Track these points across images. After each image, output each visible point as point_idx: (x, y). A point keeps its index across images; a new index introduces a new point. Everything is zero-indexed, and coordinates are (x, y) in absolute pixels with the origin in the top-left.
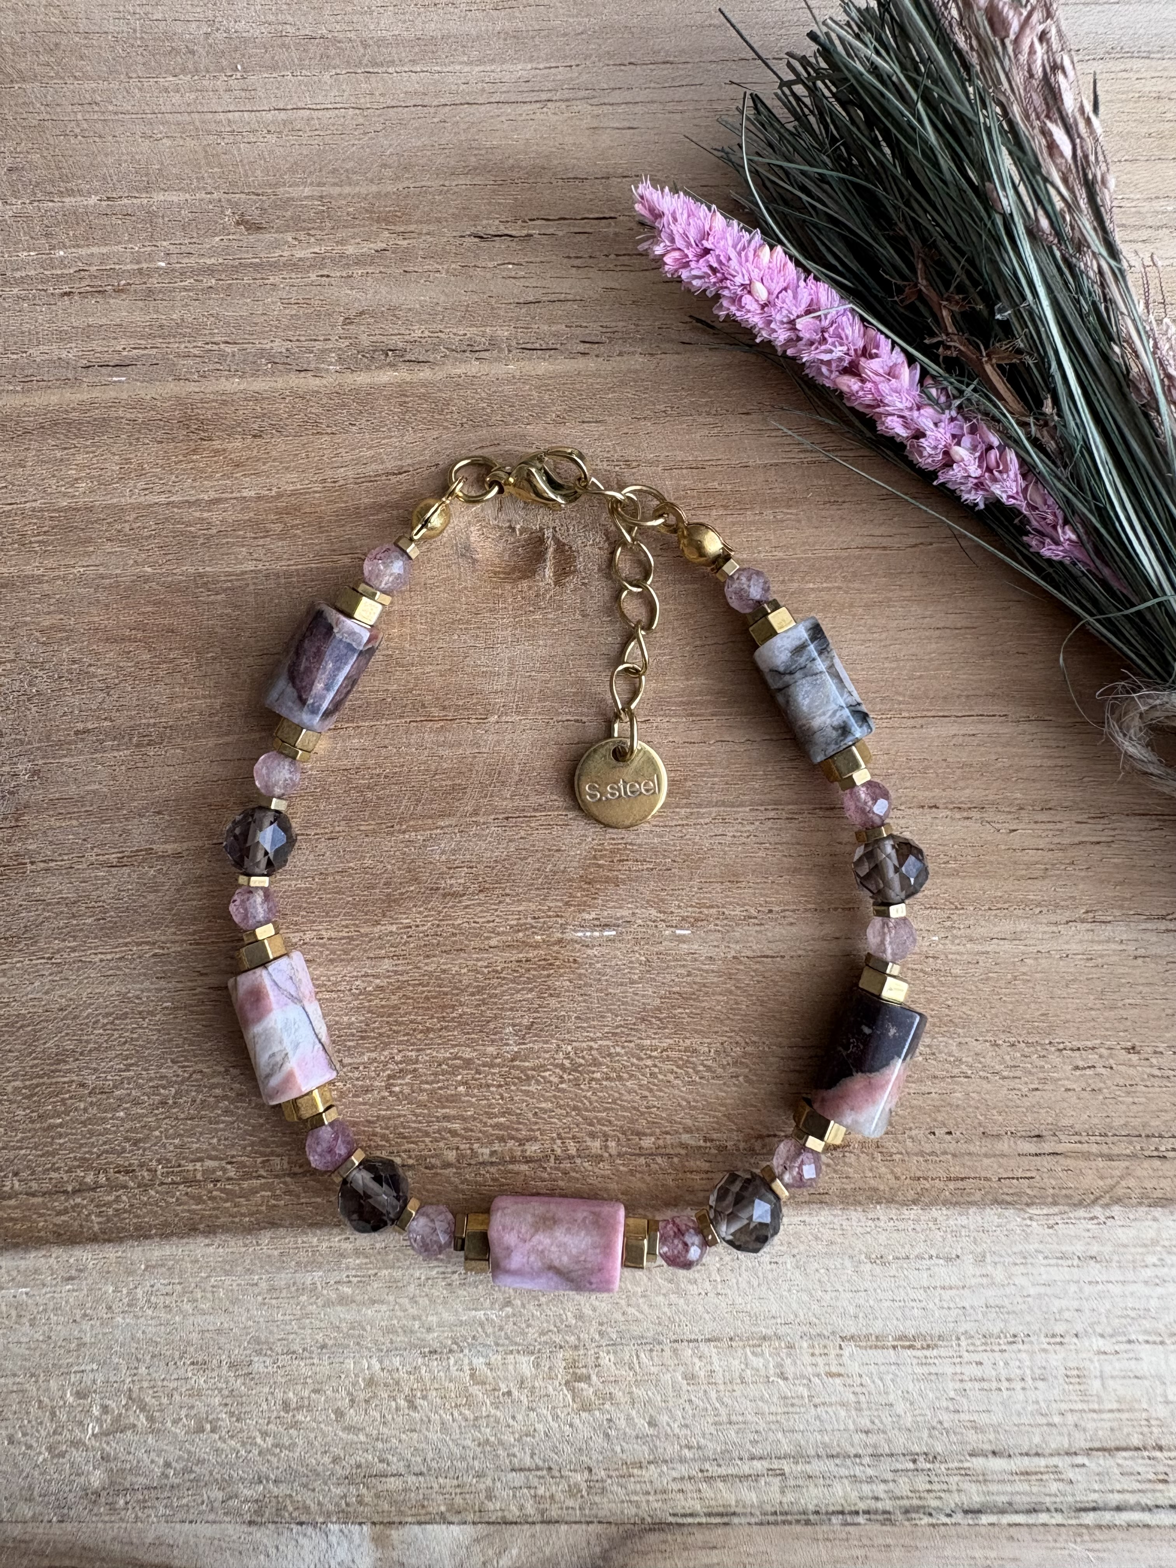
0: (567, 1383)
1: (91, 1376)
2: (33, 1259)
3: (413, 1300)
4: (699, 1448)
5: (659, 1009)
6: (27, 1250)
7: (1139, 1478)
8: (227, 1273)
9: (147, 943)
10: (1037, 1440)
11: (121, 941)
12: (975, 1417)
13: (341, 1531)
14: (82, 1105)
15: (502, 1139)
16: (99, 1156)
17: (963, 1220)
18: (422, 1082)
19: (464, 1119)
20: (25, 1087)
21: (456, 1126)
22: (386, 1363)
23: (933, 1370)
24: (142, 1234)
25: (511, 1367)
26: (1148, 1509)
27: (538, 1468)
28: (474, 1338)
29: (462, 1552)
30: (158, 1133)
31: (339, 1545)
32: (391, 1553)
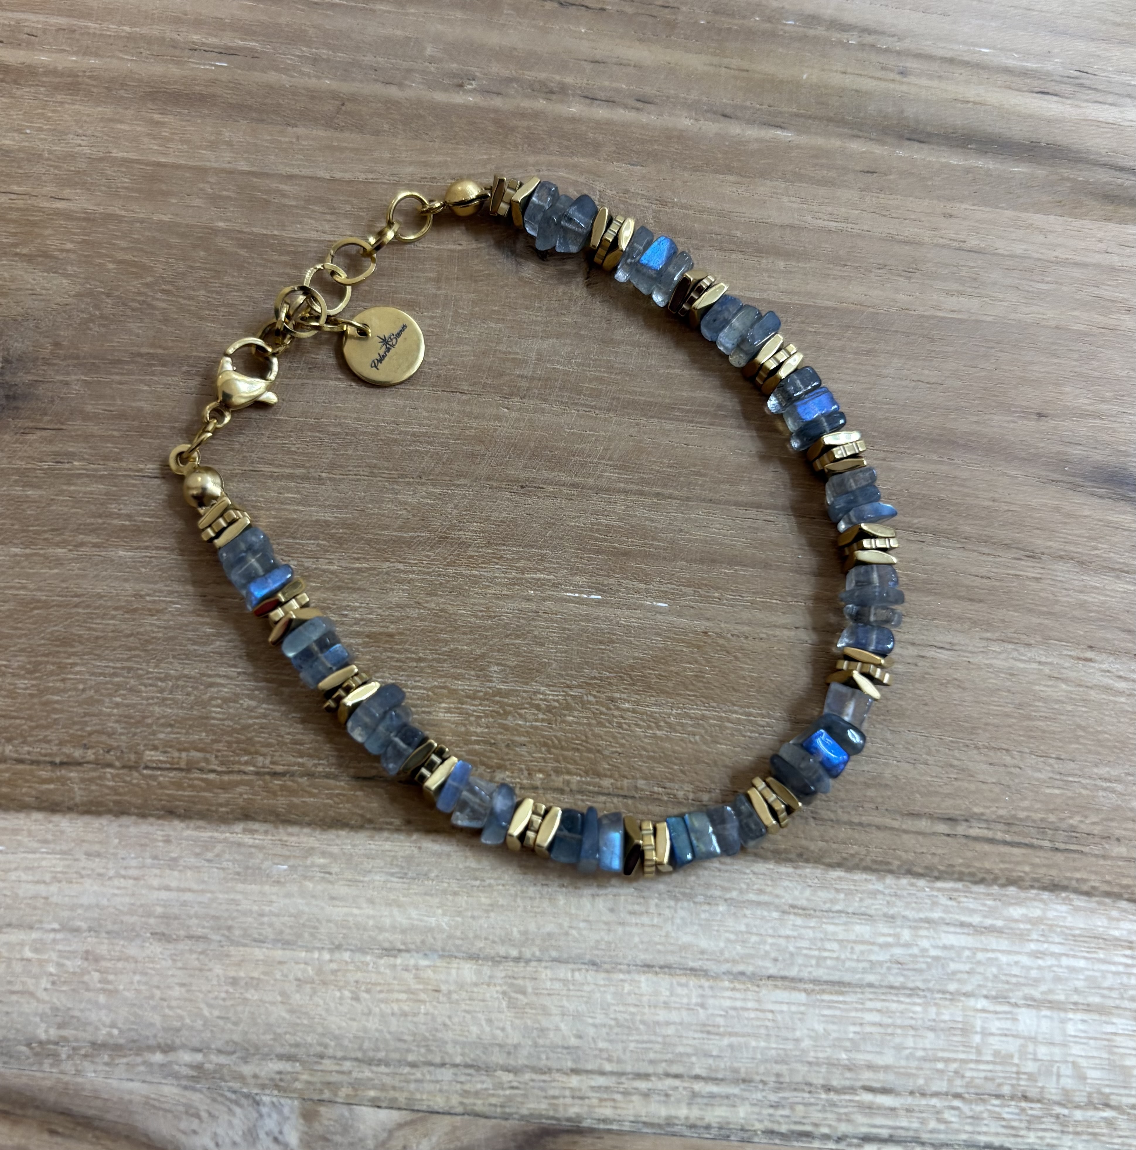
1: (52, 935)
2: (12, 821)
3: (370, 901)
4: (619, 1061)
5: (632, 668)
6: (6, 812)
7: (1004, 1123)
8: (197, 855)
10: (921, 1082)
11: (141, 544)
12: (869, 1057)
13: (273, 1103)
14: (81, 686)
17: (879, 886)
20: (30, 663)
22: (337, 955)
23: (837, 1013)
24: (121, 811)
25: (453, 972)
27: (467, 1066)
28: (423, 942)
29: (385, 1135)
30: (149, 721)
31: (269, 1116)
32: (318, 1128)
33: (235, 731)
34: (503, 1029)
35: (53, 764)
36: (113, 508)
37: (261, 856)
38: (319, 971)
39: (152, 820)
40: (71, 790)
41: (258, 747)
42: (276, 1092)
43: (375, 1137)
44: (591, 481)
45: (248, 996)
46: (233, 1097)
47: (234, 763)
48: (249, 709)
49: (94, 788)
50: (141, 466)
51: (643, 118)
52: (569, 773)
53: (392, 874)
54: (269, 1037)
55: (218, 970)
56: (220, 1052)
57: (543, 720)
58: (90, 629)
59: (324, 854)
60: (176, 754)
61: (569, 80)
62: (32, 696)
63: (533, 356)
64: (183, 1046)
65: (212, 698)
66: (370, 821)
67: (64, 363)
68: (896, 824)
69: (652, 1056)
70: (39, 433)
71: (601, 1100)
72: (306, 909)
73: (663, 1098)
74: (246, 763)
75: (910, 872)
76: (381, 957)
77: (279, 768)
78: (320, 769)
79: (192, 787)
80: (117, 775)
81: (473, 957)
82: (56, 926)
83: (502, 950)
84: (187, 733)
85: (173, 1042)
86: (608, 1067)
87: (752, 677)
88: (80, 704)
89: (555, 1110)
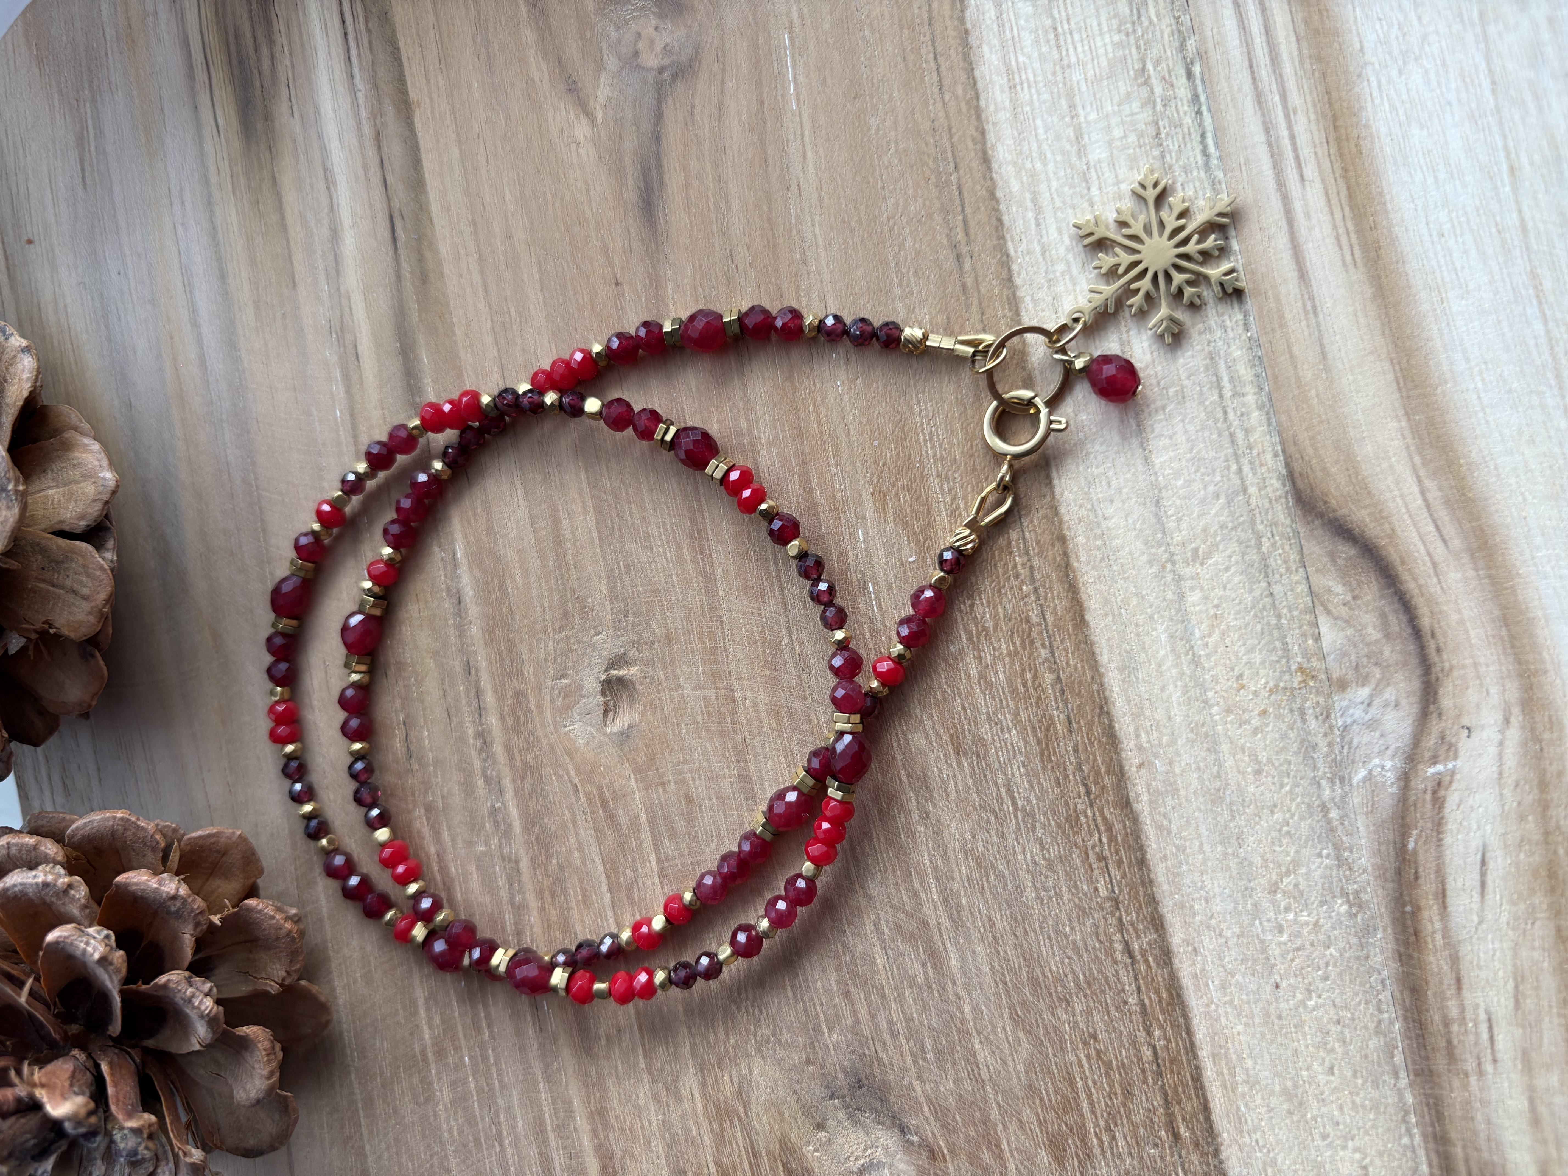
0: (1202, 564)
1: (1265, 924)
2: (1187, 981)
3: (1163, 689)
4: (1227, 461)
5: (917, 542)
6: (1181, 988)
9: (940, 930)
11: (942, 949)
13: (1342, 716)
14: (1067, 961)
15: (1032, 642)
16: (1102, 943)
17: (1028, 299)
18: (1002, 707)
19: (1023, 670)
20: (1061, 1006)
21: (1029, 676)
22: (1212, 702)
24: (1153, 901)
25: (1197, 608)
26: (1203, 136)
27: (1267, 576)
28: (1182, 639)
29: (1339, 622)
30: (1077, 900)
31: (1352, 715)
32: (1351, 675)
33: (1064, 833)
34: (1230, 557)
35: (1133, 965)
36: (920, 979)
37: (1154, 783)
38: (1228, 711)
39: (1152, 876)
40: (1149, 943)
41: (1071, 812)
42: (1333, 716)
43: (1343, 630)
44: (782, 618)
45: (1265, 760)
46: (1346, 747)
47: (1089, 827)
48: (1043, 827)
49: (1141, 927)
50: (881, 967)
51: (483, 664)
52: (1015, 566)
53: (1137, 679)
54: (1292, 735)
55: (1251, 789)
56: (1315, 768)
57: (981, 599)
58: (1020, 968)
59: (1138, 736)
60: (1096, 872)
61: (471, 731)
62: (1085, 997)
63: (698, 692)
64: (1319, 796)
65: (1044, 858)
66: (1101, 708)
67: (820, 1053)
68: (976, 302)
69: (1215, 436)
70: (881, 1055)
71: (1261, 465)
72: (1184, 736)
73: (1245, 418)
74: (1086, 816)
75: (1010, 279)
76: (1204, 668)
77: (1082, 790)
78: (1072, 759)
79: (1117, 852)
80: (1126, 912)
81: (1181, 596)
82: (1257, 922)
83: (1169, 577)
84: (1077, 869)
85: (1318, 806)
86: (1234, 467)
87: (895, 448)
88: (1080, 957)
89: (1280, 497)
